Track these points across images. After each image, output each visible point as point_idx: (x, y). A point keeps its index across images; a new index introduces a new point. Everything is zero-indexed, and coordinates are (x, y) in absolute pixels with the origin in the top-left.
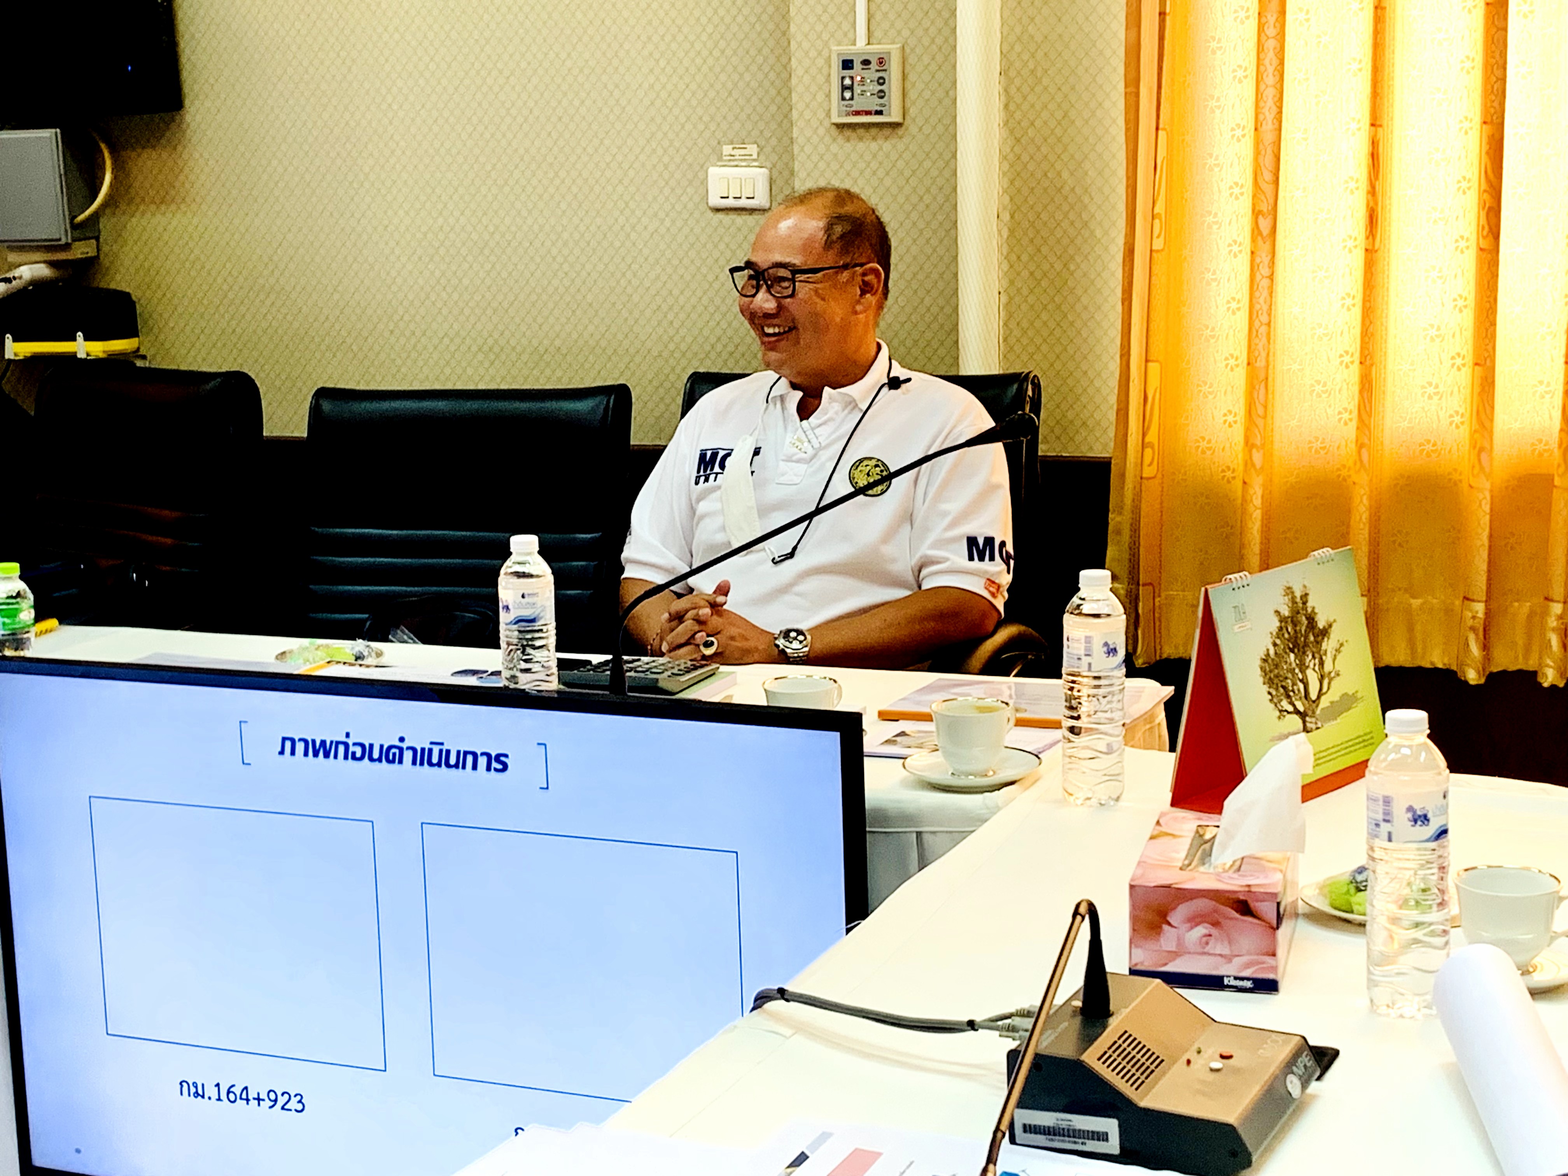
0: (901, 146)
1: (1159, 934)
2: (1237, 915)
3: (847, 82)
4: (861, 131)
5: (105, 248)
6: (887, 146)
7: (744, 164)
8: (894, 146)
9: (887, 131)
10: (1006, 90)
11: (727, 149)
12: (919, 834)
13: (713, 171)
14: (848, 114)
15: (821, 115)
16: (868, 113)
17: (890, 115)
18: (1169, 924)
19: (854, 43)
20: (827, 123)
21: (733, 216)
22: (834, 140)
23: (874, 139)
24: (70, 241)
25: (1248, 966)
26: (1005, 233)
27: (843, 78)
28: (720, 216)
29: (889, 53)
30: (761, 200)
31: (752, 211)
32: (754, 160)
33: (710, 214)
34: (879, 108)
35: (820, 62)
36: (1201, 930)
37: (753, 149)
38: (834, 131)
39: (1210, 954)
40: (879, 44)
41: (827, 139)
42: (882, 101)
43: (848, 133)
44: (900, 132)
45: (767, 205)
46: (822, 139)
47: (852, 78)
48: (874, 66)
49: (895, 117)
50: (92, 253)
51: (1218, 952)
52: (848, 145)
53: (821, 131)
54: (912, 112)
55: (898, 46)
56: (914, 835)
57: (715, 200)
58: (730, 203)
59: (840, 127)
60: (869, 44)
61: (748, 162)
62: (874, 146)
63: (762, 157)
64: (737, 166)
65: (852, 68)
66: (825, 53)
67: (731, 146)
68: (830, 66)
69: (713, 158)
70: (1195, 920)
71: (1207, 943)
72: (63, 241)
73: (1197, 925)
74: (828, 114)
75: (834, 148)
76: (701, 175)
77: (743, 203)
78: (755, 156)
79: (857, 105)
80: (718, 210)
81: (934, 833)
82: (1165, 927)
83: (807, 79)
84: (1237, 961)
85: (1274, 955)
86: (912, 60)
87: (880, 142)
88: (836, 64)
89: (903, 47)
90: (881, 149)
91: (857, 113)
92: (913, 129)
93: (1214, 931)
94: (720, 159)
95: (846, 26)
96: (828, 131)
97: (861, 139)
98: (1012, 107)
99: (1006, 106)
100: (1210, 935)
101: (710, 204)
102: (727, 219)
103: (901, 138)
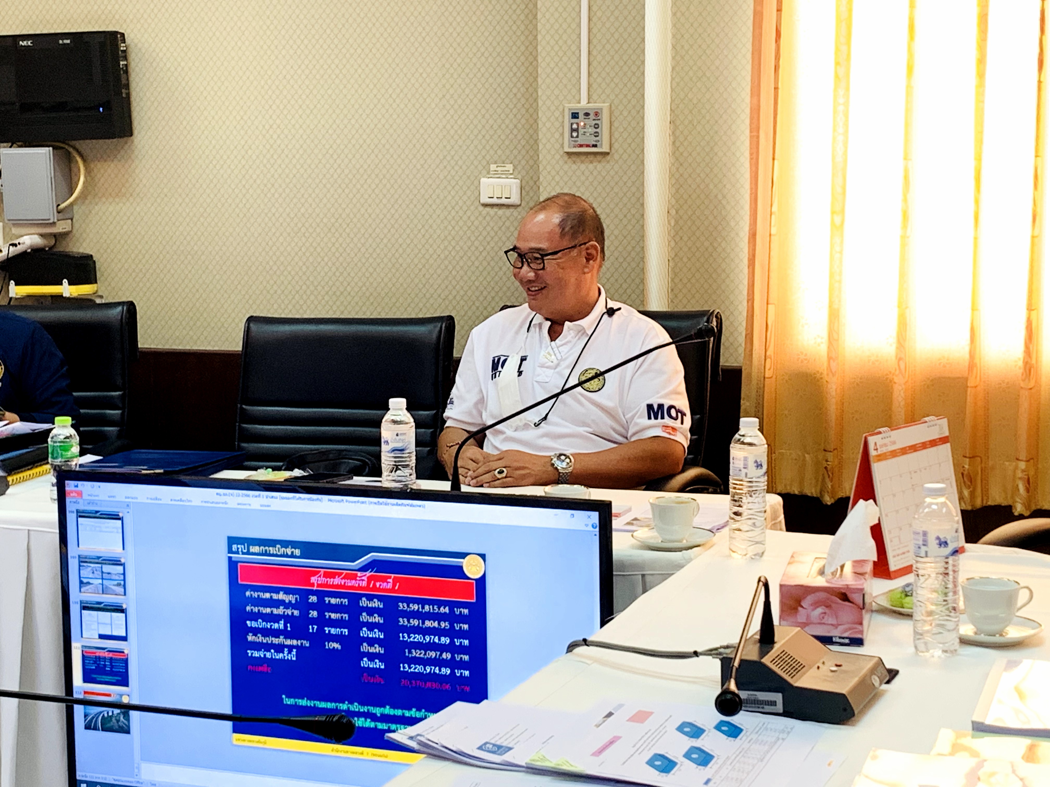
0: (608, 167)
1: (796, 612)
2: (840, 601)
3: (575, 126)
4: (583, 158)
5: (76, 225)
6: (599, 166)
7: (504, 176)
8: (604, 167)
9: (599, 158)
10: (673, 133)
11: (493, 167)
12: (643, 576)
13: (483, 180)
14: (575, 147)
15: (557, 146)
16: (588, 146)
17: (601, 147)
18: (802, 607)
19: (579, 102)
20: (561, 152)
21: (495, 209)
22: (566, 162)
23: (591, 162)
24: (56, 220)
25: (846, 631)
26: (673, 223)
27: (572, 124)
28: (488, 209)
29: (602, 109)
30: (515, 199)
31: (508, 206)
32: (511, 174)
33: (481, 208)
34: (595, 143)
35: (557, 114)
36: (820, 610)
37: (510, 167)
38: (566, 157)
39: (824, 624)
40: (595, 102)
41: (561, 162)
42: (597, 138)
43: (574, 158)
44: (608, 158)
45: (519, 203)
46: (558, 162)
47: (578, 124)
48: (592, 116)
49: (605, 149)
50: (68, 229)
51: (830, 622)
52: (574, 165)
53: (557, 157)
54: (616, 146)
55: (608, 104)
56: (640, 577)
57: (485, 199)
58: (495, 201)
59: (570, 154)
60: (588, 103)
61: (506, 174)
62: (591, 166)
63: (516, 172)
64: (499, 178)
65: (578, 118)
66: (561, 108)
67: (495, 165)
68: (563, 116)
69: (484, 172)
70: (816, 604)
71: (823, 618)
72: (51, 221)
73: (818, 607)
74: (562, 146)
75: (566, 167)
76: (476, 183)
77: (504, 201)
78: (511, 172)
79: (580, 141)
80: (485, 205)
81: (652, 575)
82: (800, 609)
83: (548, 125)
84: (841, 628)
85: (861, 624)
86: (616, 113)
87: (595, 164)
88: (567, 116)
89: (611, 105)
90: (596, 168)
91: (581, 146)
92: (616, 157)
93: (827, 610)
94: (488, 173)
95: (574, 91)
96: (562, 156)
97: (582, 162)
98: (678, 144)
99: (674, 143)
100: (825, 613)
101: (481, 202)
102: (492, 211)
103: (608, 162)
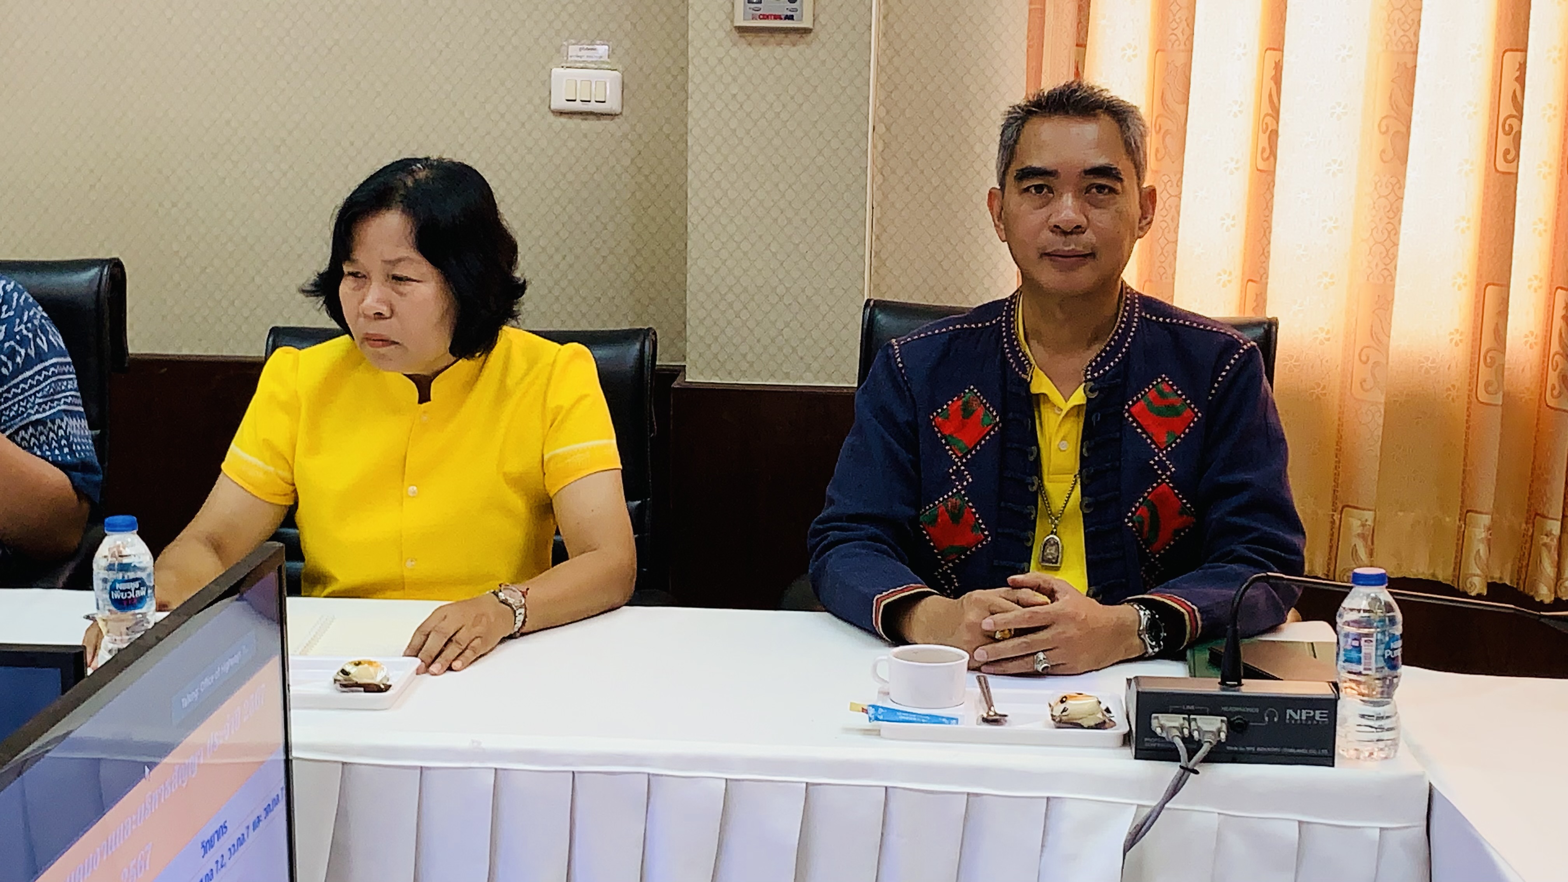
0: (808, 52)
4: (767, 37)
6: (793, 52)
7: (593, 66)
8: (801, 53)
9: (793, 37)
10: (885, 1)
11: (573, 50)
13: (556, 71)
14: (754, 18)
15: (721, 16)
16: (777, 17)
17: (801, 20)
20: (728, 26)
21: (577, 121)
22: (735, 45)
26: (880, 146)
28: (563, 120)
30: (613, 104)
31: (600, 115)
32: (605, 62)
33: (551, 117)
34: (789, 13)
37: (602, 50)
38: (735, 35)
41: (727, 43)
42: (794, 5)
43: (750, 37)
44: (809, 38)
45: (618, 110)
46: (720, 44)
49: (806, 23)
52: (750, 49)
53: (721, 34)
54: (823, 19)
57: (559, 102)
58: (578, 106)
59: (742, 30)
61: (597, 64)
62: (779, 51)
63: (614, 59)
64: (584, 68)
67: (578, 47)
69: (557, 59)
74: (731, 17)
75: (734, 52)
76: (543, 76)
77: (592, 107)
78: (606, 58)
79: (764, 9)
80: (561, 113)
87: (785, 47)
90: (785, 54)
91: (766, 17)
92: (823, 36)
94: (565, 59)
96: (728, 34)
97: (764, 44)
98: (892, 19)
99: (886, 17)
101: (552, 107)
102: (571, 123)
103: (809, 44)
